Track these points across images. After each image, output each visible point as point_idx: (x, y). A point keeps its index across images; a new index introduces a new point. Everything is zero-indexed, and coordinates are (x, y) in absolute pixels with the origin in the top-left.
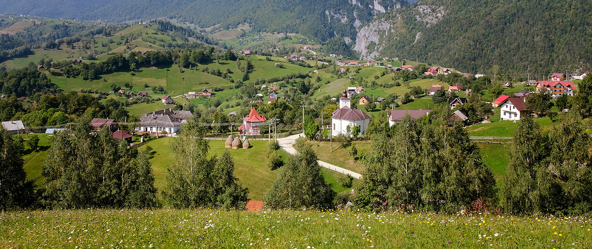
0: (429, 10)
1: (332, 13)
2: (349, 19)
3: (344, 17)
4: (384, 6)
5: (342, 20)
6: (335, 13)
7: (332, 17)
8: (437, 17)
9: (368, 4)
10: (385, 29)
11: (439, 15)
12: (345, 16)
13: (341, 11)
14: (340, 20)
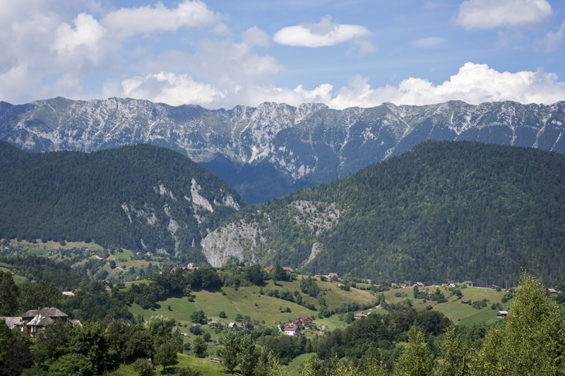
0: (314, 209)
1: (133, 209)
2: (160, 219)
3: (152, 216)
4: (208, 199)
5: (148, 220)
6: (138, 209)
7: (133, 216)
8: (329, 220)
9: (182, 196)
10: (249, 237)
11: (332, 216)
12: (153, 214)
13: (145, 205)
14: (147, 221)
